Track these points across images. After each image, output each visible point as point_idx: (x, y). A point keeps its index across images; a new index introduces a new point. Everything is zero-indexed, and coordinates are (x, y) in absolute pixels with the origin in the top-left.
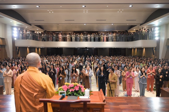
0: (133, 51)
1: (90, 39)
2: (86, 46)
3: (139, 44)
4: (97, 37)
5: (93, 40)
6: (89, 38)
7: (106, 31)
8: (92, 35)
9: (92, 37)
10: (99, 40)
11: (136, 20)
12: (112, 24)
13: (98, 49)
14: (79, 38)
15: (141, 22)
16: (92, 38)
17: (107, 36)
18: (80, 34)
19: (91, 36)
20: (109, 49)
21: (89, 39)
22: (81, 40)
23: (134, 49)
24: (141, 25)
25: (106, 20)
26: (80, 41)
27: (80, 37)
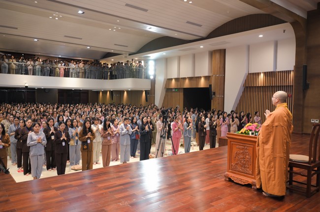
0: (103, 95)
1: (32, 70)
2: (27, 85)
3: (126, 84)
4: (48, 67)
5: (40, 73)
6: (30, 67)
7: (60, 56)
8: (37, 63)
9: (37, 67)
10: (52, 73)
11: (127, 46)
12: (89, 47)
13: (35, 92)
14: (7, 65)
15: (133, 51)
16: (37, 69)
17: (66, 67)
18: (9, 58)
19: (34, 63)
20: (59, 92)
21: (30, 69)
22: (12, 71)
23: (105, 92)
24: (130, 55)
25: (81, 39)
26: (9, 72)
27: (9, 64)
